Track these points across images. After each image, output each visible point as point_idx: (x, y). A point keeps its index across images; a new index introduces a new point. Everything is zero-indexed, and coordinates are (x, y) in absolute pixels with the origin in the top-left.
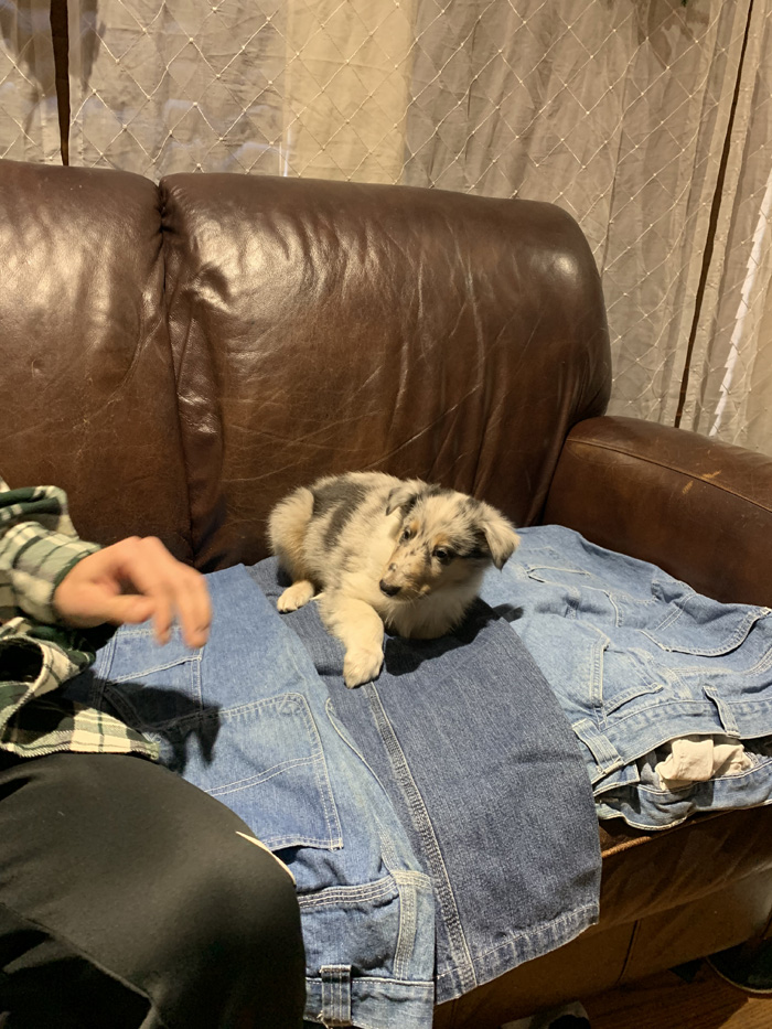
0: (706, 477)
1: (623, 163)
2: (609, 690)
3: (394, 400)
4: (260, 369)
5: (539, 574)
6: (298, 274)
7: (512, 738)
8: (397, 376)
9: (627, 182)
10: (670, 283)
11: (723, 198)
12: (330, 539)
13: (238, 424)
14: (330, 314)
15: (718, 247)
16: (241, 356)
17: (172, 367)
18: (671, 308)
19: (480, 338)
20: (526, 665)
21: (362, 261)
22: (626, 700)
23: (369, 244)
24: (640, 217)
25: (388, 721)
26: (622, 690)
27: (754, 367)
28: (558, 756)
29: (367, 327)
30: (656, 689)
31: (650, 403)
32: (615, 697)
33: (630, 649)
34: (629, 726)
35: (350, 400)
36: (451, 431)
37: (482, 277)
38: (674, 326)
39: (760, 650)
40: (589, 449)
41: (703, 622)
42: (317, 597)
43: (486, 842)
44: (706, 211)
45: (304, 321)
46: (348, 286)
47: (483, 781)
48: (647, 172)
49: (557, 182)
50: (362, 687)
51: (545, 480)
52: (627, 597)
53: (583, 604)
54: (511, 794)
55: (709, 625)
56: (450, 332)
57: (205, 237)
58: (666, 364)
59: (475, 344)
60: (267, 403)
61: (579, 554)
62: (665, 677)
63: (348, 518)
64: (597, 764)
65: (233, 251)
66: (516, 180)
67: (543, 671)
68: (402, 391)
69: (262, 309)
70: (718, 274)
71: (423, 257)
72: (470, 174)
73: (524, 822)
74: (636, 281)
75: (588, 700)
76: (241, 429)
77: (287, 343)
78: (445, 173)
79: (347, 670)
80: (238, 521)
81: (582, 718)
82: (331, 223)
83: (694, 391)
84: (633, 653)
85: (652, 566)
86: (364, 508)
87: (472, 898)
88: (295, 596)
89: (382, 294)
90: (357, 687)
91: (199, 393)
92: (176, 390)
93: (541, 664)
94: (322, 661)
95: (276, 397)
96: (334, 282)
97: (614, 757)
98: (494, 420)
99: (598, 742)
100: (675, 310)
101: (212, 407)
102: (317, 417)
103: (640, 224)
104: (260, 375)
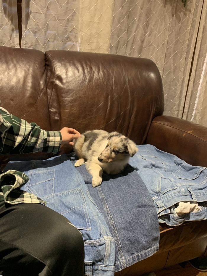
0: (189, 132)
1: (168, 48)
2: (162, 189)
3: (107, 110)
4: (71, 102)
5: (144, 158)
6: (82, 77)
7: (136, 201)
8: (107, 105)
9: (169, 53)
10: (180, 80)
11: (194, 58)
12: (89, 148)
14: (90, 88)
15: (193, 71)
16: (66, 99)
17: (48, 101)
18: (181, 87)
19: (129, 95)
20: (140, 182)
21: (98, 74)
22: (167, 191)
23: (100, 69)
24: (172, 63)
25: (103, 196)
26: (166, 189)
27: (203, 103)
28: (149, 206)
29: (100, 91)
30: (175, 188)
31: (175, 112)
32: (164, 191)
33: (168, 178)
34: (167, 198)
35: (95, 110)
36: (121, 119)
37: (130, 78)
38: (181, 91)
39: (203, 178)
40: (158, 124)
41: (188, 171)
42: (85, 163)
43: (129, 229)
44: (190, 61)
45: (83, 90)
46: (95, 81)
47: (128, 212)
48: (174, 51)
49: (150, 53)
50: (97, 187)
51: (146, 132)
52: (168, 164)
53: (156, 166)
54: (136, 216)
55: (189, 172)
56: (121, 93)
57: (57, 67)
58: (179, 102)
59: (128, 96)
60: (73, 111)
61: (155, 152)
62: (177, 185)
63: (93, 142)
64: (159, 208)
65: (64, 71)
66: (140, 53)
67: (145, 183)
68: (108, 108)
69: (72, 86)
70: (193, 78)
71: (115, 73)
72: (127, 51)
73: (139, 224)
74: (171, 80)
75: (157, 191)
76: (66, 118)
77: (78, 95)
78: (121, 51)
79: (93, 182)
81: (155, 196)
82: (90, 64)
83: (186, 109)
84: (169, 179)
85: (175, 156)
86: (98, 139)
87: (125, 244)
88: (79, 162)
89: (103, 83)
90: (95, 187)
91: (55, 109)
92: (49, 108)
93: (144, 181)
94: (86, 180)
95: (75, 110)
96: (91, 79)
97: (163, 206)
98: (133, 116)
99: (159, 203)
100: (182, 87)
101: (58, 112)
102: (86, 115)
103: (172, 64)
104: (71, 104)
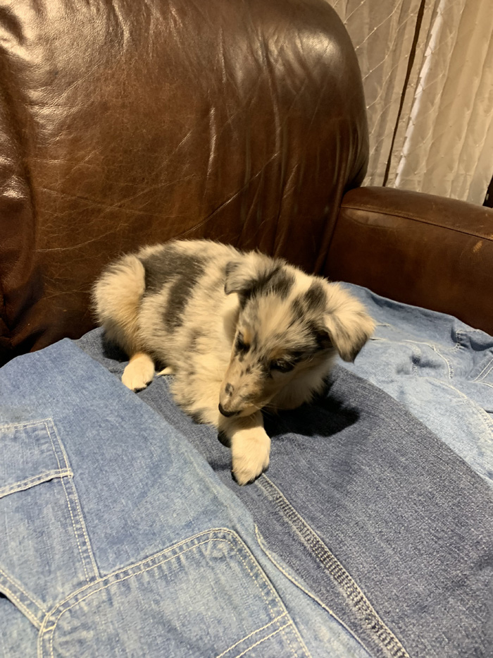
6: (100, 24)
8: (208, 141)
11: (425, 11)
13: (50, 188)
14: (138, 71)
19: (276, 110)
21: (165, 18)
24: (367, 21)
29: (177, 88)
35: (165, 163)
42: (163, 373)
44: (413, 21)
45: (113, 76)
46: (154, 43)
50: (256, 482)
51: (325, 243)
53: (423, 360)
56: (250, 99)
59: (272, 114)
60: (81, 164)
61: (371, 306)
68: (213, 155)
71: (222, 22)
76: (54, 194)
77: (96, 98)
79: (237, 465)
80: (57, 293)
85: (451, 317)
86: (205, 281)
89: (187, 55)
90: (250, 483)
95: (90, 157)
96: (139, 37)
98: (289, 188)
101: (16, 169)
102: (134, 180)
103: (367, 26)
104: (70, 133)
